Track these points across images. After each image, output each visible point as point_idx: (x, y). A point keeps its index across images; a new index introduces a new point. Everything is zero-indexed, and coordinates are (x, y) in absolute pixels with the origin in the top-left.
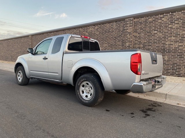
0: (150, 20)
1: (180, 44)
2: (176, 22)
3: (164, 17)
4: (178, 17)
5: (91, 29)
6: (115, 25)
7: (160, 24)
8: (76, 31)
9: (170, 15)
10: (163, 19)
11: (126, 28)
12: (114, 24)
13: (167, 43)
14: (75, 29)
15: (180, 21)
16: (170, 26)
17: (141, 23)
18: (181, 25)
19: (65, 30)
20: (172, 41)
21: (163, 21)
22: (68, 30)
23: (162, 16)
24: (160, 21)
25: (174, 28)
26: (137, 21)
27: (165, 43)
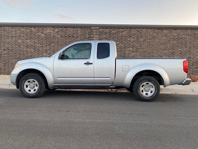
0: (113, 31)
1: (136, 54)
2: (133, 37)
3: (124, 31)
4: (134, 33)
5: (48, 31)
6: (79, 31)
7: (121, 36)
8: (24, 30)
9: (128, 30)
10: (123, 33)
11: (92, 36)
12: (79, 29)
13: (127, 52)
14: (24, 27)
15: (135, 37)
16: (129, 39)
17: (106, 34)
18: (136, 39)
19: (5, 26)
20: (130, 51)
21: (123, 34)
22: (10, 26)
23: (122, 30)
24: (121, 34)
25: (131, 41)
26: (102, 31)
27: (125, 52)
